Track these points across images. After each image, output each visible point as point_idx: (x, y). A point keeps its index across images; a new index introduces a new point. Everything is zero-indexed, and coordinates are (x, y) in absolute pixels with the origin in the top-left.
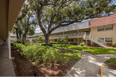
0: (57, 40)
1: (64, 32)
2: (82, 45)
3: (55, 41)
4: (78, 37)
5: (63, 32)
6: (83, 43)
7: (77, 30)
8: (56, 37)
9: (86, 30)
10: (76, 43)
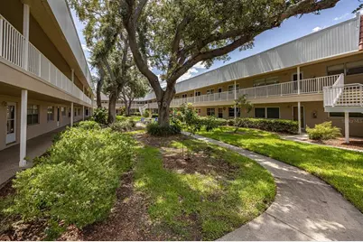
0: (213, 109)
1: (237, 81)
2: (317, 138)
3: (209, 114)
4: (299, 97)
5: (233, 82)
6: (322, 128)
7: (295, 69)
8: (212, 99)
9: (349, 66)
10: (290, 126)
